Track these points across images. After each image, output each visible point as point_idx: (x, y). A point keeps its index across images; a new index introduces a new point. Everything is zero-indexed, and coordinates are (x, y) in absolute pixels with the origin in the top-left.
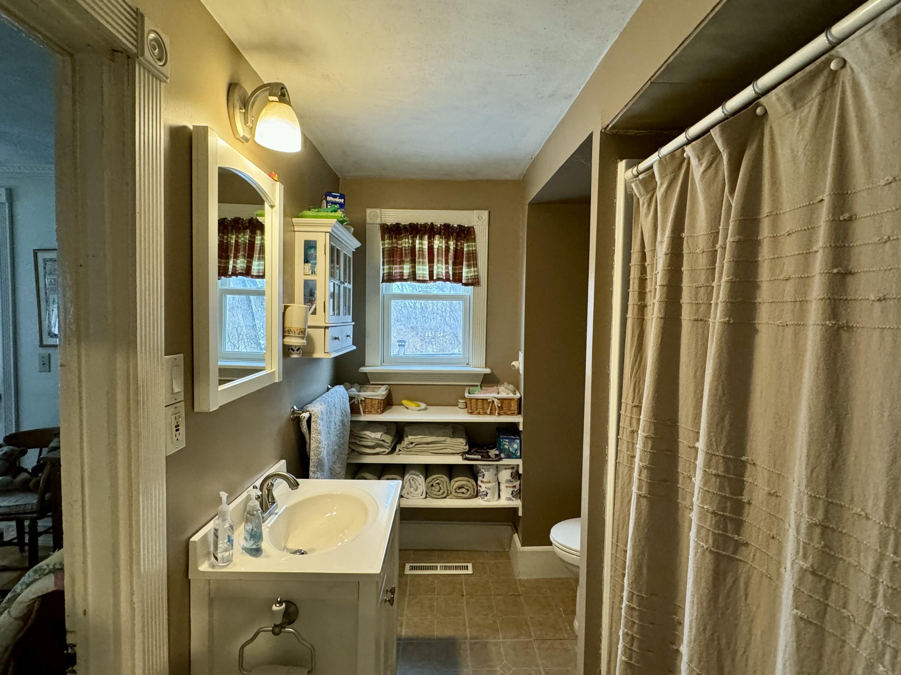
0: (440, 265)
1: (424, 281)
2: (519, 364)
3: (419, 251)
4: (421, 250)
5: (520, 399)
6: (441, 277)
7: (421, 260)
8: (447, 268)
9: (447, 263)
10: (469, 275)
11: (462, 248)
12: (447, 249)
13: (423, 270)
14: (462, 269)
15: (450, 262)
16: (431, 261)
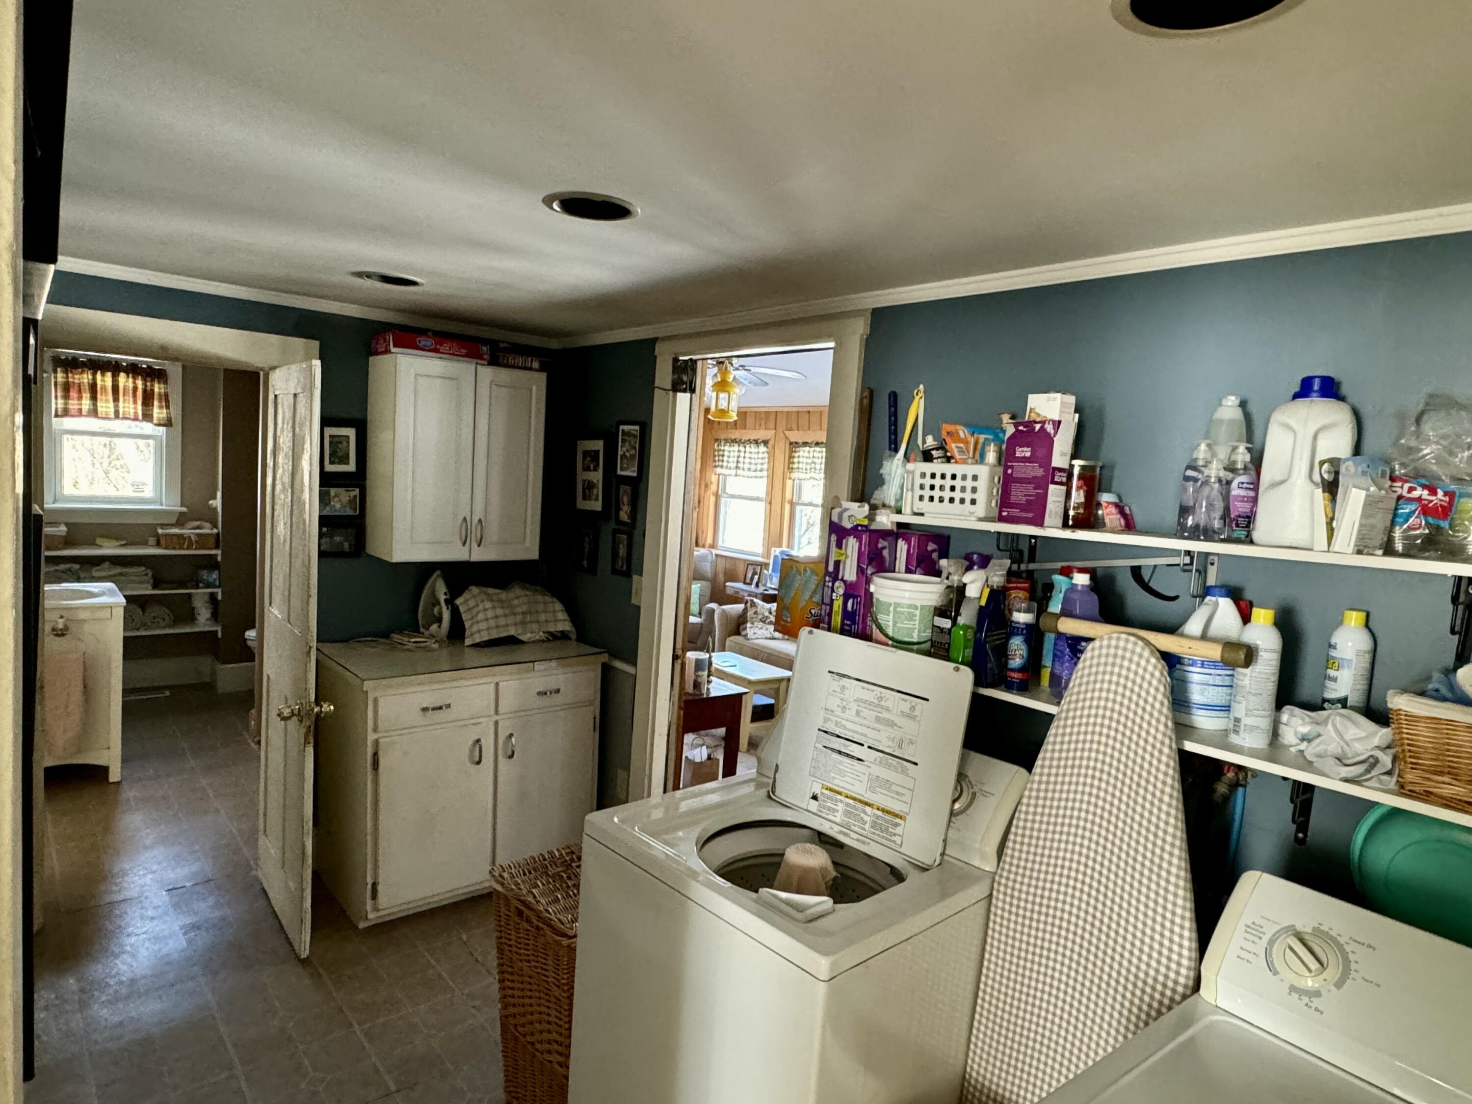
0: (127, 405)
1: (106, 418)
2: (217, 503)
3: (101, 388)
4: (104, 388)
5: (218, 534)
6: (127, 416)
7: (104, 397)
8: (135, 408)
9: (135, 402)
10: (161, 416)
11: (152, 391)
12: (135, 389)
13: (107, 407)
14: (152, 410)
15: (140, 402)
16: (116, 399)
